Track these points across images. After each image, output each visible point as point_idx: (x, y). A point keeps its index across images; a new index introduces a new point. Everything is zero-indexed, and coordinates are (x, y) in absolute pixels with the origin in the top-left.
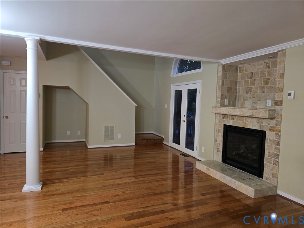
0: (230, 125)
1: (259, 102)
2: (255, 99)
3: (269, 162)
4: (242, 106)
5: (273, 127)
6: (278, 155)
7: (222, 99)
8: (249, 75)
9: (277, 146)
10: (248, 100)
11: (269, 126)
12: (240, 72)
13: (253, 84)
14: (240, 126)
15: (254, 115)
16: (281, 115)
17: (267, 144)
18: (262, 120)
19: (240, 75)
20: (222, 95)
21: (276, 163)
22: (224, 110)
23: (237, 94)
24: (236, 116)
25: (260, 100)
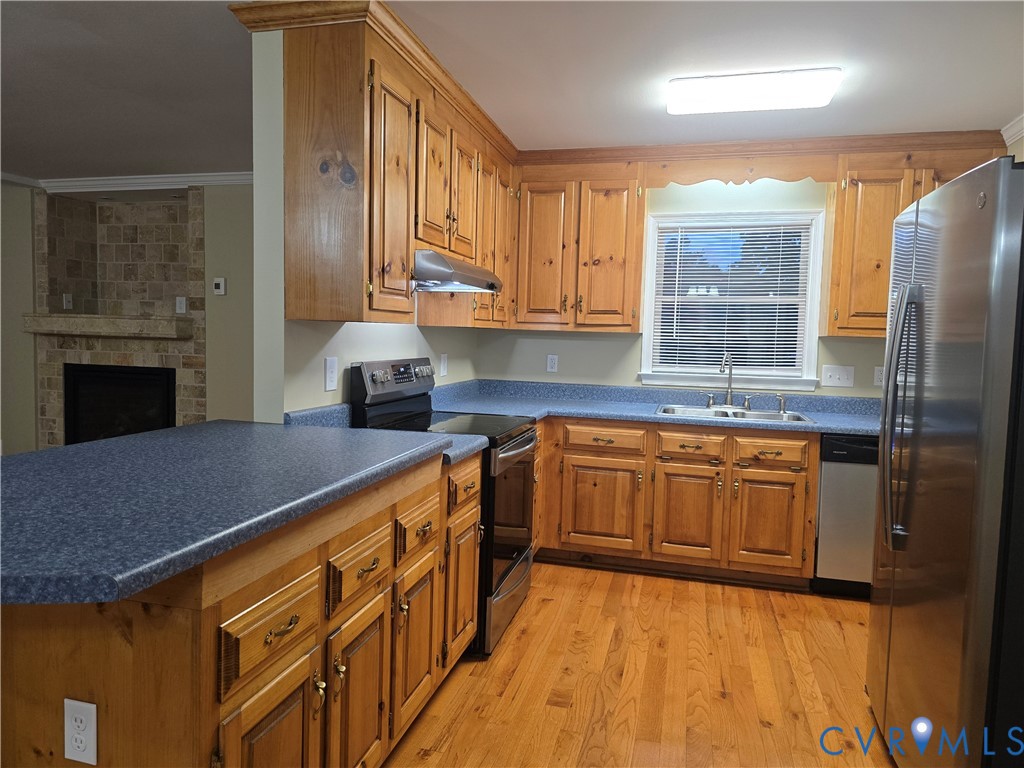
0: (84, 362)
1: (158, 303)
2: (147, 295)
4: (116, 311)
5: (189, 357)
8: (127, 231)
9: (199, 399)
10: (130, 297)
11: (181, 355)
12: (101, 222)
13: (141, 256)
14: (112, 364)
15: (145, 331)
16: (204, 329)
18: (164, 343)
19: (101, 230)
23: (99, 281)
24: (98, 337)
25: (160, 299)
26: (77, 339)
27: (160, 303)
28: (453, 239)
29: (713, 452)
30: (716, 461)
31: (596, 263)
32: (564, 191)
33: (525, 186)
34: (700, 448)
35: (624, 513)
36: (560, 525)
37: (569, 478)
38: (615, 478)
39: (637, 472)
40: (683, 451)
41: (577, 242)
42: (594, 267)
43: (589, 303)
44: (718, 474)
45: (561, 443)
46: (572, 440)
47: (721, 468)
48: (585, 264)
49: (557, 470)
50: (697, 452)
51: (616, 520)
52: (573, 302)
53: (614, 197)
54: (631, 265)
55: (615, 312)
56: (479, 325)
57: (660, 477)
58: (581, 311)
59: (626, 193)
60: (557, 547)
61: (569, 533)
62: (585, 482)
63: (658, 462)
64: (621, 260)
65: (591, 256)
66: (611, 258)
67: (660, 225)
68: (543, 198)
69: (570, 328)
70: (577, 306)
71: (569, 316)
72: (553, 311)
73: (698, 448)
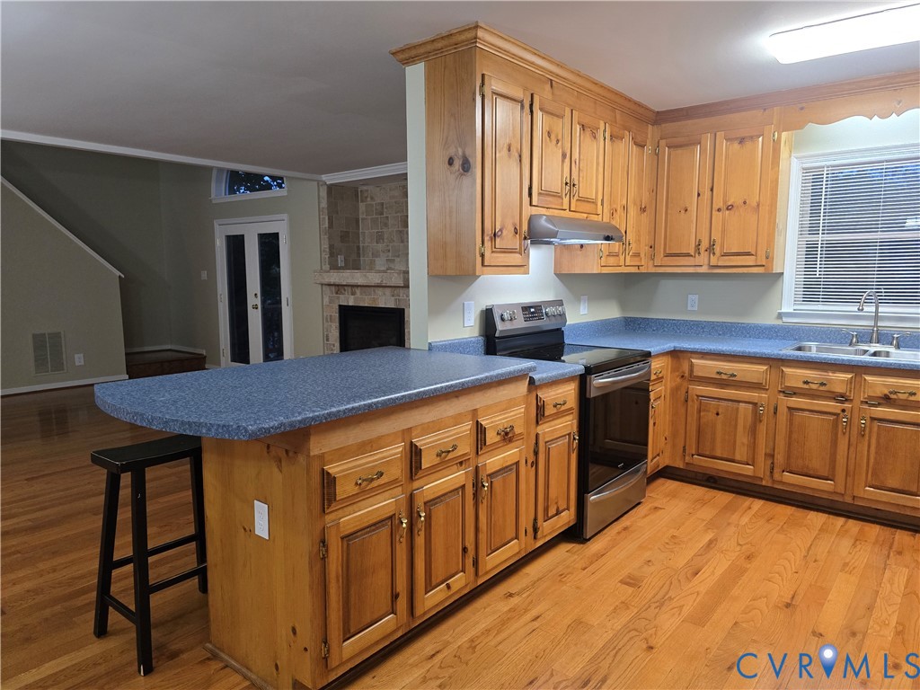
0: (350, 304)
1: (397, 260)
4: (371, 267)
7: (333, 254)
8: (377, 208)
12: (362, 201)
13: (386, 225)
14: (366, 305)
18: (397, 290)
19: (362, 207)
20: (331, 247)
22: (335, 277)
23: (361, 245)
24: (358, 286)
25: (398, 256)
26: (346, 288)
27: (399, 259)
28: (573, 202)
29: (840, 389)
30: (842, 398)
31: (730, 208)
32: (700, 143)
33: (663, 143)
34: (825, 384)
35: (745, 441)
36: (684, 447)
37: (693, 406)
38: (737, 409)
39: (759, 404)
40: (806, 386)
41: (712, 190)
42: (727, 212)
43: (722, 246)
44: (843, 411)
45: (687, 375)
46: (697, 373)
47: (847, 405)
48: (719, 210)
49: (683, 398)
50: (822, 388)
51: (737, 447)
52: (708, 246)
53: (748, 144)
54: (766, 208)
55: (748, 254)
56: (605, 270)
57: (783, 410)
58: (714, 254)
59: (761, 139)
60: (681, 467)
61: (693, 455)
62: (708, 411)
63: (781, 397)
64: (755, 204)
65: (725, 202)
66: (745, 203)
67: (805, 166)
68: (679, 151)
69: (704, 270)
70: (711, 249)
71: (703, 258)
72: (688, 255)
73: (822, 384)
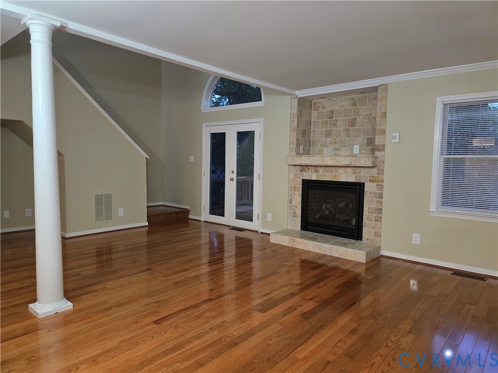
0: (313, 179)
2: (337, 145)
3: (370, 220)
4: (320, 153)
5: (374, 177)
6: (381, 210)
7: (298, 145)
8: (328, 114)
9: (379, 200)
10: (327, 146)
11: (368, 176)
12: (314, 110)
13: (335, 125)
16: (384, 162)
17: (367, 198)
19: (314, 114)
20: (297, 140)
21: (379, 219)
23: (311, 139)
